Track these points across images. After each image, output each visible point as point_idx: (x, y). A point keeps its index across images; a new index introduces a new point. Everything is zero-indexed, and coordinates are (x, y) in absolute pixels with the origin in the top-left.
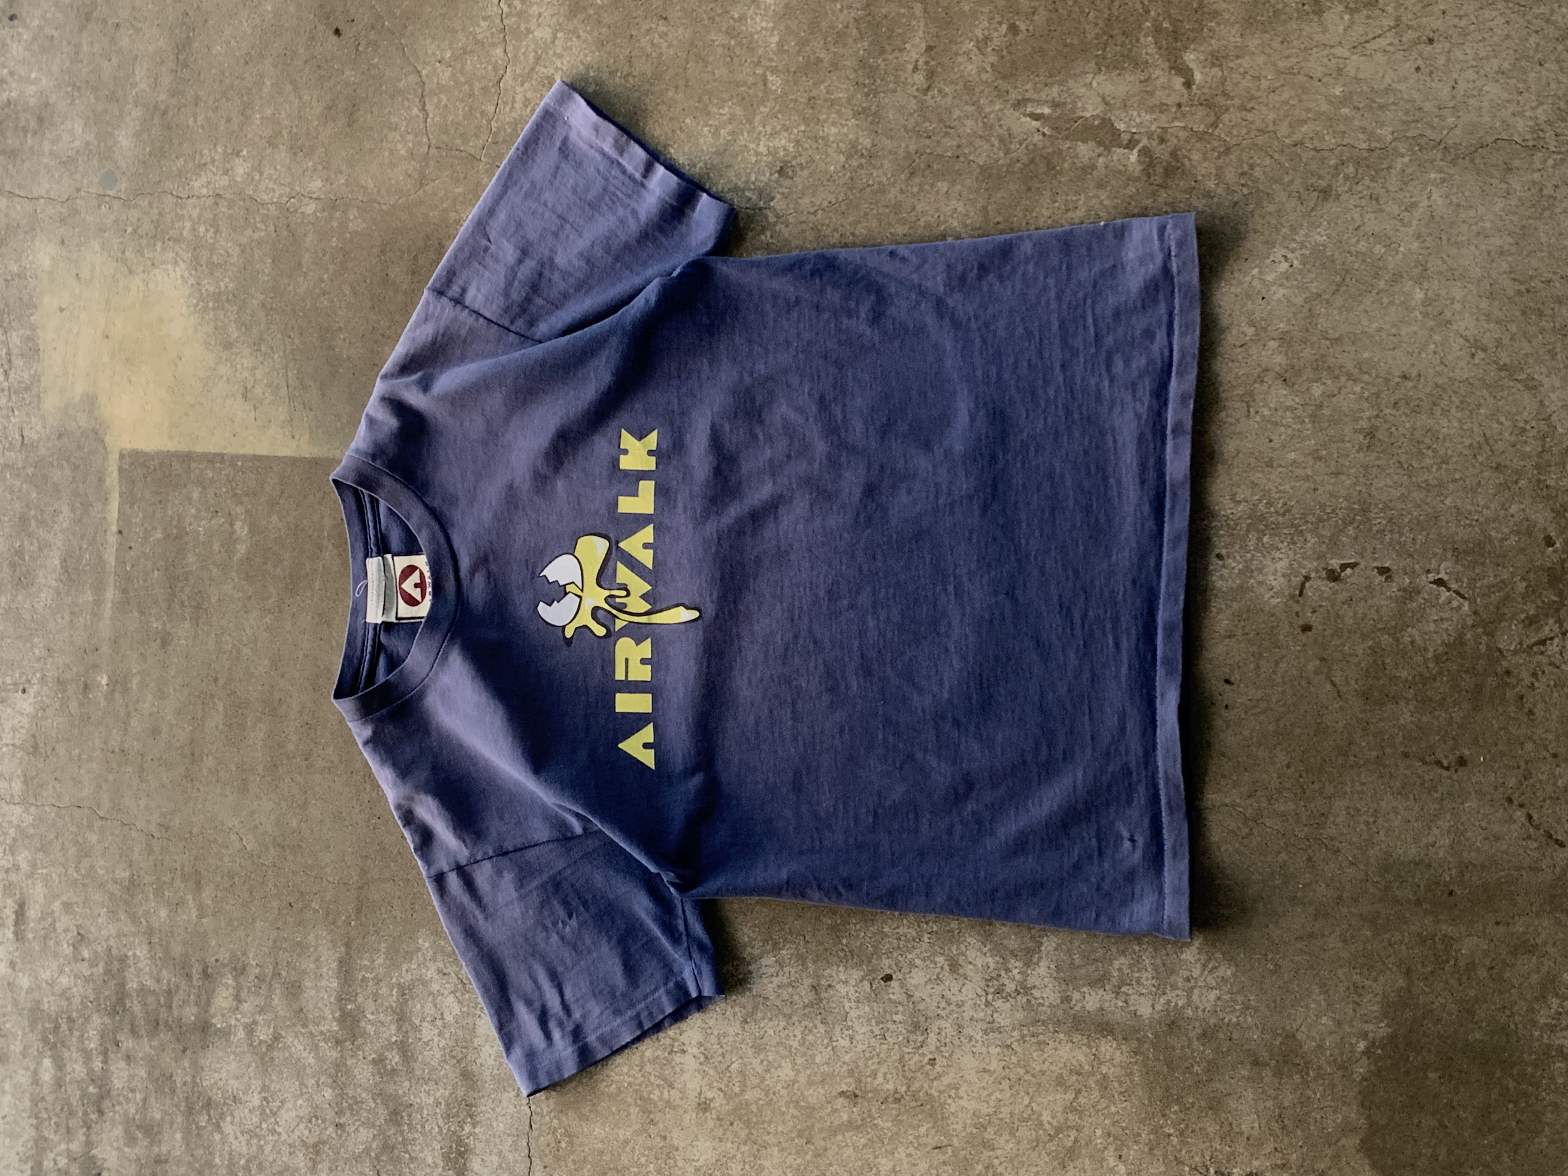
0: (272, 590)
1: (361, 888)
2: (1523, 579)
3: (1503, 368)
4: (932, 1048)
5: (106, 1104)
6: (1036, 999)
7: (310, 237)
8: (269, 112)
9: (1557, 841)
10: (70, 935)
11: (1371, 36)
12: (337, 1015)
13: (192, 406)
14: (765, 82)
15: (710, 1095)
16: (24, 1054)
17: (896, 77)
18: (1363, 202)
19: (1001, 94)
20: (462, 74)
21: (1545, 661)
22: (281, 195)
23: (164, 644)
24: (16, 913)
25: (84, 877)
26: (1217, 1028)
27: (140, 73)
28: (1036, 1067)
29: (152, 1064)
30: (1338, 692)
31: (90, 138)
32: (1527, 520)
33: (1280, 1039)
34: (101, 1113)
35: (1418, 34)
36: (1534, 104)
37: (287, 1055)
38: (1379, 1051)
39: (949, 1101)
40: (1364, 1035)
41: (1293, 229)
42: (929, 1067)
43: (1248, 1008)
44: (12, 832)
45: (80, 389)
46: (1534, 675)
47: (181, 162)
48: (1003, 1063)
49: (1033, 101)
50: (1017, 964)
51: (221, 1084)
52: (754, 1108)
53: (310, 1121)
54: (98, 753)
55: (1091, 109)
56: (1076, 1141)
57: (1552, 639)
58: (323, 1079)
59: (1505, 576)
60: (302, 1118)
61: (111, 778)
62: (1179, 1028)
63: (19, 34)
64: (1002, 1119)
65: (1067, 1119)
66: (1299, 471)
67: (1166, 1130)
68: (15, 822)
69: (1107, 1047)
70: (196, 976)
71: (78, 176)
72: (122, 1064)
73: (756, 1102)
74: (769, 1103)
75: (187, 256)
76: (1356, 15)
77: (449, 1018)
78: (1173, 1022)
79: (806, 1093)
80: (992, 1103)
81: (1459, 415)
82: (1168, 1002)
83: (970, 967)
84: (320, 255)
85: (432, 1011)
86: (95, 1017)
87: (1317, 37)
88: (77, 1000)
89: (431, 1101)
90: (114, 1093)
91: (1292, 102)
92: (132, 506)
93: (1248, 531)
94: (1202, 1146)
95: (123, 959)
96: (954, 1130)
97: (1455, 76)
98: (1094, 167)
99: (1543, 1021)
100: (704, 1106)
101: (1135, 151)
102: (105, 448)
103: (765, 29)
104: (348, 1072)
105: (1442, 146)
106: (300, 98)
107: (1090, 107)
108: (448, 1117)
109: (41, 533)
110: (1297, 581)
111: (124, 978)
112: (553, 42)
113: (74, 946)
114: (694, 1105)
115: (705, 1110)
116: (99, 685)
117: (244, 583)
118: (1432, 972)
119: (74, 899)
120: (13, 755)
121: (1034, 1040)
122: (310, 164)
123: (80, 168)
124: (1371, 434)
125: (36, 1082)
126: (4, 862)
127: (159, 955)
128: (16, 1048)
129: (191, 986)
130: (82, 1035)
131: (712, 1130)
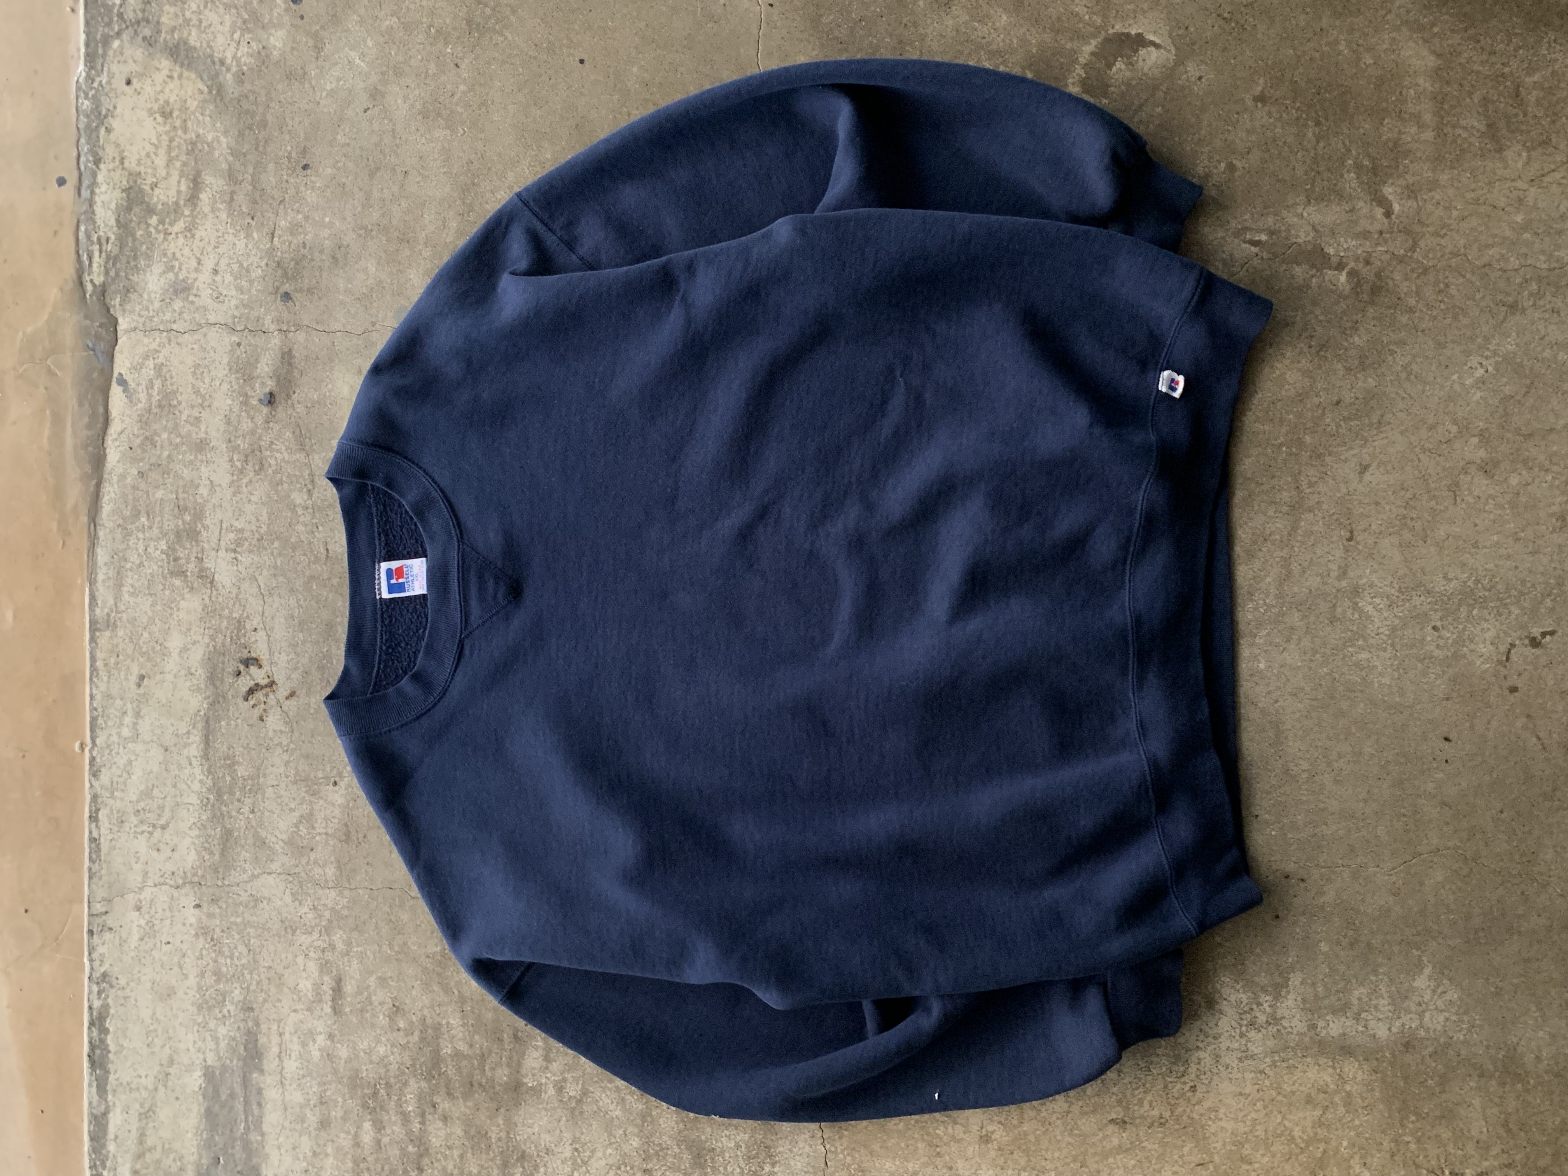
4: (1193, 1076)
5: (426, 1161)
6: (1285, 1028)
10: (386, 1007)
11: (1546, 170)
16: (344, 1119)
18: (1547, 316)
25: (398, 953)
26: (1448, 1045)
29: (468, 1123)
30: (1542, 744)
31: (383, 276)
33: (1503, 1053)
37: (595, 1108)
39: (1210, 1123)
41: (1486, 339)
42: (1189, 1094)
43: (1473, 1027)
44: (327, 914)
48: (1257, 1087)
49: (1251, 229)
50: (1267, 998)
51: (533, 1137)
53: (619, 1168)
55: (1303, 236)
56: (1325, 1151)
58: (630, 1129)
60: (611, 1166)
62: (1414, 1047)
63: (311, 181)
64: (1257, 1137)
65: (1316, 1134)
66: (1503, 551)
67: (1406, 1139)
68: (330, 905)
69: (1351, 1068)
70: (507, 1040)
72: (440, 1124)
74: (1045, 1133)
76: (1533, 153)
78: (1408, 1043)
79: (1080, 1123)
80: (1248, 1123)
82: (1403, 1025)
83: (1225, 1002)
86: (412, 1082)
87: (1499, 172)
88: (394, 1067)
89: (732, 1145)
91: (1480, 229)
93: (1460, 605)
94: (1437, 1151)
95: (437, 1027)
96: (1215, 1148)
98: (1309, 287)
101: (1344, 273)
107: (1302, 234)
108: (748, 1159)
110: (1503, 648)
111: (438, 1045)
113: (389, 1016)
119: (389, 974)
120: (327, 843)
121: (1285, 1065)
123: (375, 304)
124: (1561, 518)
125: (357, 1144)
126: (320, 943)
127: (471, 1022)
128: (336, 1113)
129: (502, 1049)
130: (400, 1099)
131: (994, 1159)
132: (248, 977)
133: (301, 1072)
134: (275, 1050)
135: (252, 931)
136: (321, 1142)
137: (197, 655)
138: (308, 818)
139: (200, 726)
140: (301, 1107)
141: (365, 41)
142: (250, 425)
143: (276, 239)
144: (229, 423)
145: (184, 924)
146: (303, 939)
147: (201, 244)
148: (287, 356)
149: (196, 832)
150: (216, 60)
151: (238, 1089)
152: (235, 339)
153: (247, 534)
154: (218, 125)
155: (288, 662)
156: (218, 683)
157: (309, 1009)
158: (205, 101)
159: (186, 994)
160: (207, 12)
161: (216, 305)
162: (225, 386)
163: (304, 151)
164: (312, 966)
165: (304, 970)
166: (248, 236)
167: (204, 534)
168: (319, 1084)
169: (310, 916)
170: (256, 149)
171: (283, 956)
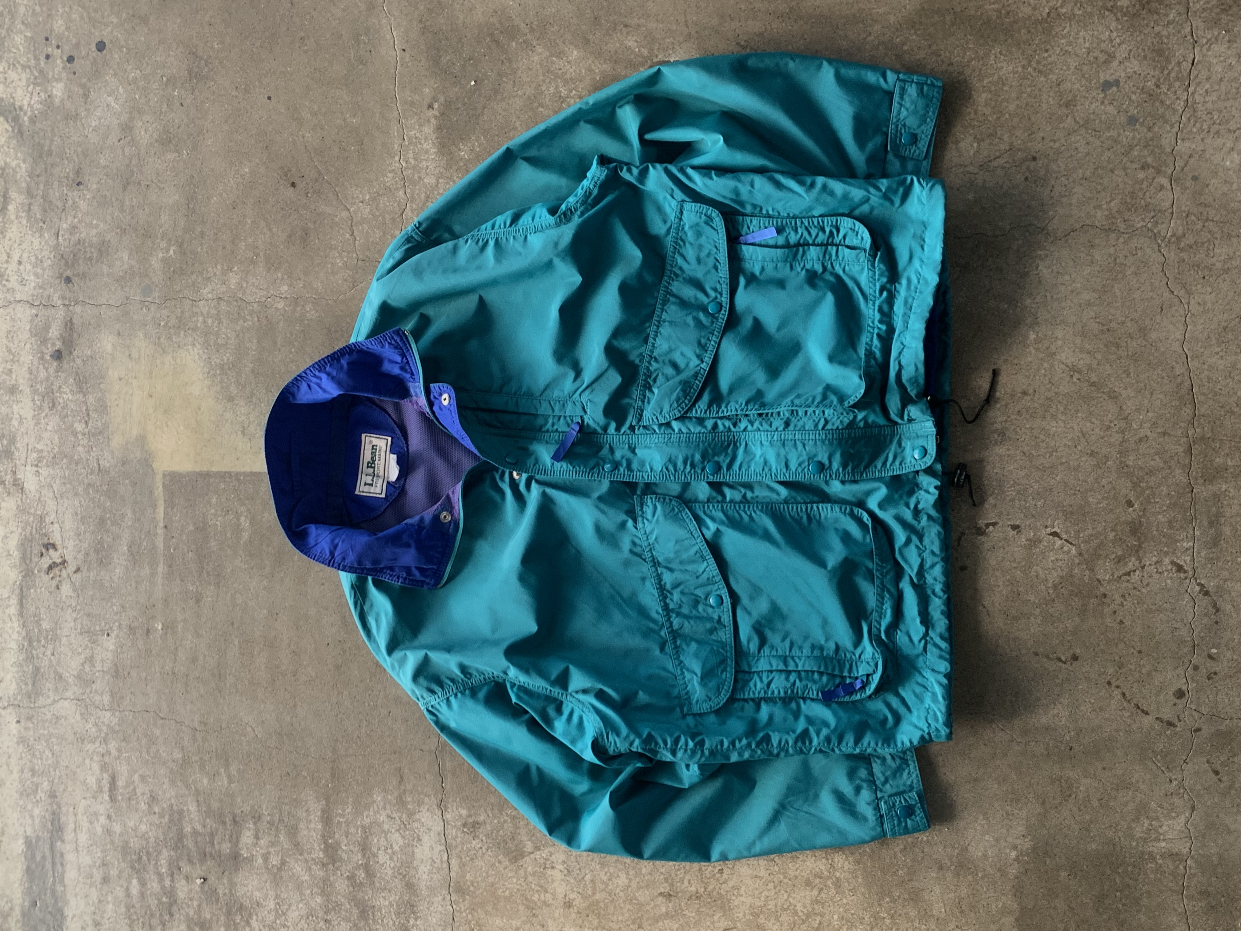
0: (267, 562)
1: (334, 761)
2: (1112, 530)
3: (1093, 384)
5: (175, 908)
7: (281, 324)
8: (250, 240)
9: (1143, 711)
10: (145, 797)
11: (992, 158)
12: (322, 847)
13: (209, 441)
15: (572, 896)
16: (119, 877)
18: (992, 273)
20: (377, 209)
21: (1130, 586)
22: (261, 296)
23: (198, 601)
24: (110, 783)
25: (153, 758)
26: (913, 844)
27: (164, 218)
28: (792, 873)
30: (988, 612)
31: (133, 263)
32: (1114, 489)
33: (957, 851)
34: (171, 915)
35: (1025, 154)
36: (1108, 200)
37: (291, 874)
38: (1026, 858)
39: (734, 898)
40: (1015, 848)
42: (718, 875)
44: (105, 729)
45: (135, 432)
46: (1123, 596)
47: (194, 277)
48: (769, 872)
51: (248, 894)
52: (602, 905)
53: (308, 918)
54: (158, 675)
56: (820, 923)
57: (1134, 571)
58: (315, 890)
59: (1100, 529)
60: (302, 917)
61: (167, 691)
62: (888, 844)
63: (84, 195)
64: (769, 910)
65: (813, 909)
67: (882, 915)
68: (106, 723)
69: (839, 859)
70: (228, 823)
71: (127, 289)
72: (184, 882)
73: (603, 901)
74: (612, 901)
75: (201, 340)
76: (982, 144)
77: (396, 848)
79: (637, 894)
80: (762, 899)
81: (1063, 418)
84: (288, 335)
85: (385, 844)
86: (164, 851)
87: (956, 160)
88: (152, 840)
89: (387, 903)
90: (179, 901)
92: (173, 508)
95: (181, 813)
96: (738, 917)
97: (1053, 182)
99: (1138, 835)
100: (568, 905)
102: (153, 470)
104: (331, 885)
105: (1045, 232)
106: (270, 230)
108: (398, 914)
109: (114, 529)
110: (956, 536)
111: (182, 825)
112: (437, 186)
113: (148, 804)
114: (562, 904)
115: (569, 907)
116: (156, 630)
117: (248, 558)
118: (1060, 803)
119: (147, 773)
120: (103, 678)
122: (279, 275)
123: (128, 284)
125: (128, 895)
126: (101, 749)
127: (204, 809)
128: (114, 872)
129: (226, 829)
130: (156, 864)
131: (575, 920)
132: (53, 773)
133: (90, 842)
134: (72, 826)
135: (54, 740)
136: (104, 893)
137: (13, 542)
138: (91, 660)
139: (17, 592)
140: (90, 867)
141: (118, 89)
142: (46, 374)
143: (60, 238)
144: (31, 373)
145: (9, 735)
146: (90, 747)
147: (10, 242)
148: (69, 325)
149: (15, 669)
150: (17, 107)
151: (48, 854)
152: (34, 311)
153: (45, 454)
154: (19, 155)
155: (74, 546)
156: (28, 562)
157: (94, 797)
158: (9, 138)
159: (12, 784)
160: (10, 72)
161: (21, 287)
162: (28, 346)
163: (78, 172)
164: (96, 767)
165: (90, 769)
166: (41, 236)
167: (16, 454)
168: (102, 851)
169: (93, 730)
170: (46, 172)
171: (76, 759)
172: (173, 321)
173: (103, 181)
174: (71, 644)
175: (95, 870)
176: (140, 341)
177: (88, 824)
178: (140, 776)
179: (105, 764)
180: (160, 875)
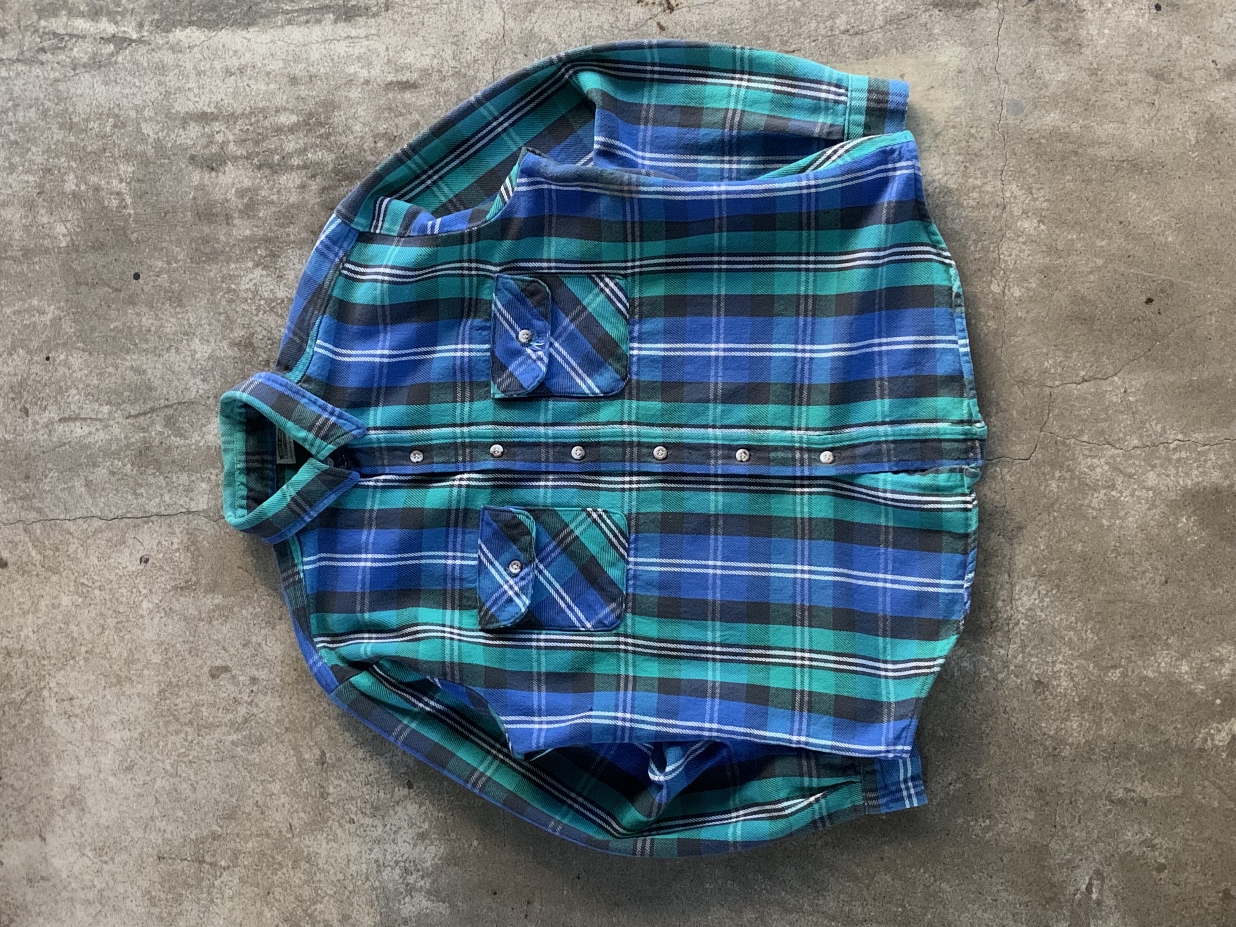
8: (1079, 245)
14: (1115, 667)
17: (1121, 775)
19: (1107, 861)
20: (1116, 411)
22: (1006, 262)
24: (407, 82)
27: (1110, 128)
28: (355, 899)
34: (260, 167)
47: (1033, 171)
71: (1018, 80)
103: (1159, 666)
106: (1091, 272)
112: (1144, 488)
122: (1034, 285)
172: (977, 145)
173: (1161, 40)
174: (571, 23)
175: (303, 65)
176: (951, 101)
177: (357, 54)
178: (418, 123)
179: (430, 75)
180: (304, 151)
